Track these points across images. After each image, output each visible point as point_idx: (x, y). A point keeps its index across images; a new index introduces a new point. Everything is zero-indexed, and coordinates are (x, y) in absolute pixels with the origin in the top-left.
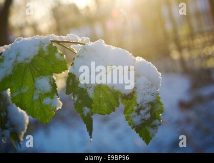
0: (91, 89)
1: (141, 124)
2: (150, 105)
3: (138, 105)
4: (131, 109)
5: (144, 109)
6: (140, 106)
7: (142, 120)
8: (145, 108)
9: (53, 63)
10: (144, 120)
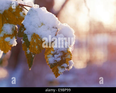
0: (30, 35)
1: (54, 64)
2: (62, 53)
3: (54, 51)
4: (50, 52)
5: (57, 54)
6: (55, 51)
7: (55, 61)
8: (59, 54)
9: (17, 18)
10: (56, 61)
